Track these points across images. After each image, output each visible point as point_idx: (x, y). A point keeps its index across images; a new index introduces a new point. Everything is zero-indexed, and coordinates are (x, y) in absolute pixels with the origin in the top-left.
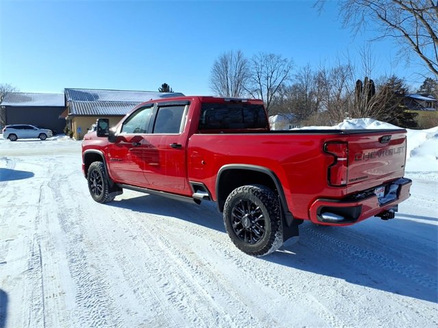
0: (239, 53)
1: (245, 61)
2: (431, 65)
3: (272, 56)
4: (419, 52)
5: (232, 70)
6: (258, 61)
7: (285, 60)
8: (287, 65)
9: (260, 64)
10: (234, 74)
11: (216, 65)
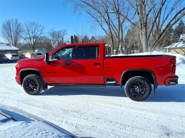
0: (16, 20)
1: (20, 24)
2: (106, 32)
3: (34, 23)
4: (102, 27)
5: (13, 28)
6: (27, 25)
7: (40, 25)
8: (41, 27)
9: (28, 26)
10: (14, 30)
11: (4, 24)
